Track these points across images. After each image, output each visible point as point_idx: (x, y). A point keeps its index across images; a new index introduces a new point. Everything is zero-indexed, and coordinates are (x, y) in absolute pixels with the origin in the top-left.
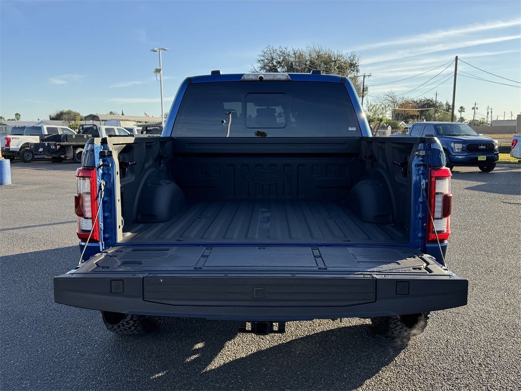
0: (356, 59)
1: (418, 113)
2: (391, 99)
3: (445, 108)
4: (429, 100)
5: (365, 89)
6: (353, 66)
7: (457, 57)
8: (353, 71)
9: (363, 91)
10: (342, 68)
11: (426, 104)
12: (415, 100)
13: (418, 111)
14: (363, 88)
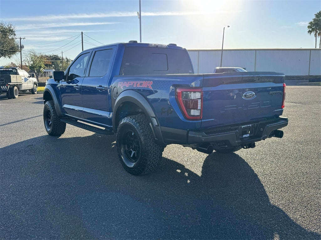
0: (13, 27)
1: (51, 63)
2: (33, 54)
3: (65, 60)
4: (56, 55)
5: (22, 47)
6: (11, 31)
7: (82, 32)
8: (12, 34)
9: (21, 48)
10: (4, 32)
11: (54, 58)
12: (47, 55)
13: (51, 62)
14: (21, 46)
